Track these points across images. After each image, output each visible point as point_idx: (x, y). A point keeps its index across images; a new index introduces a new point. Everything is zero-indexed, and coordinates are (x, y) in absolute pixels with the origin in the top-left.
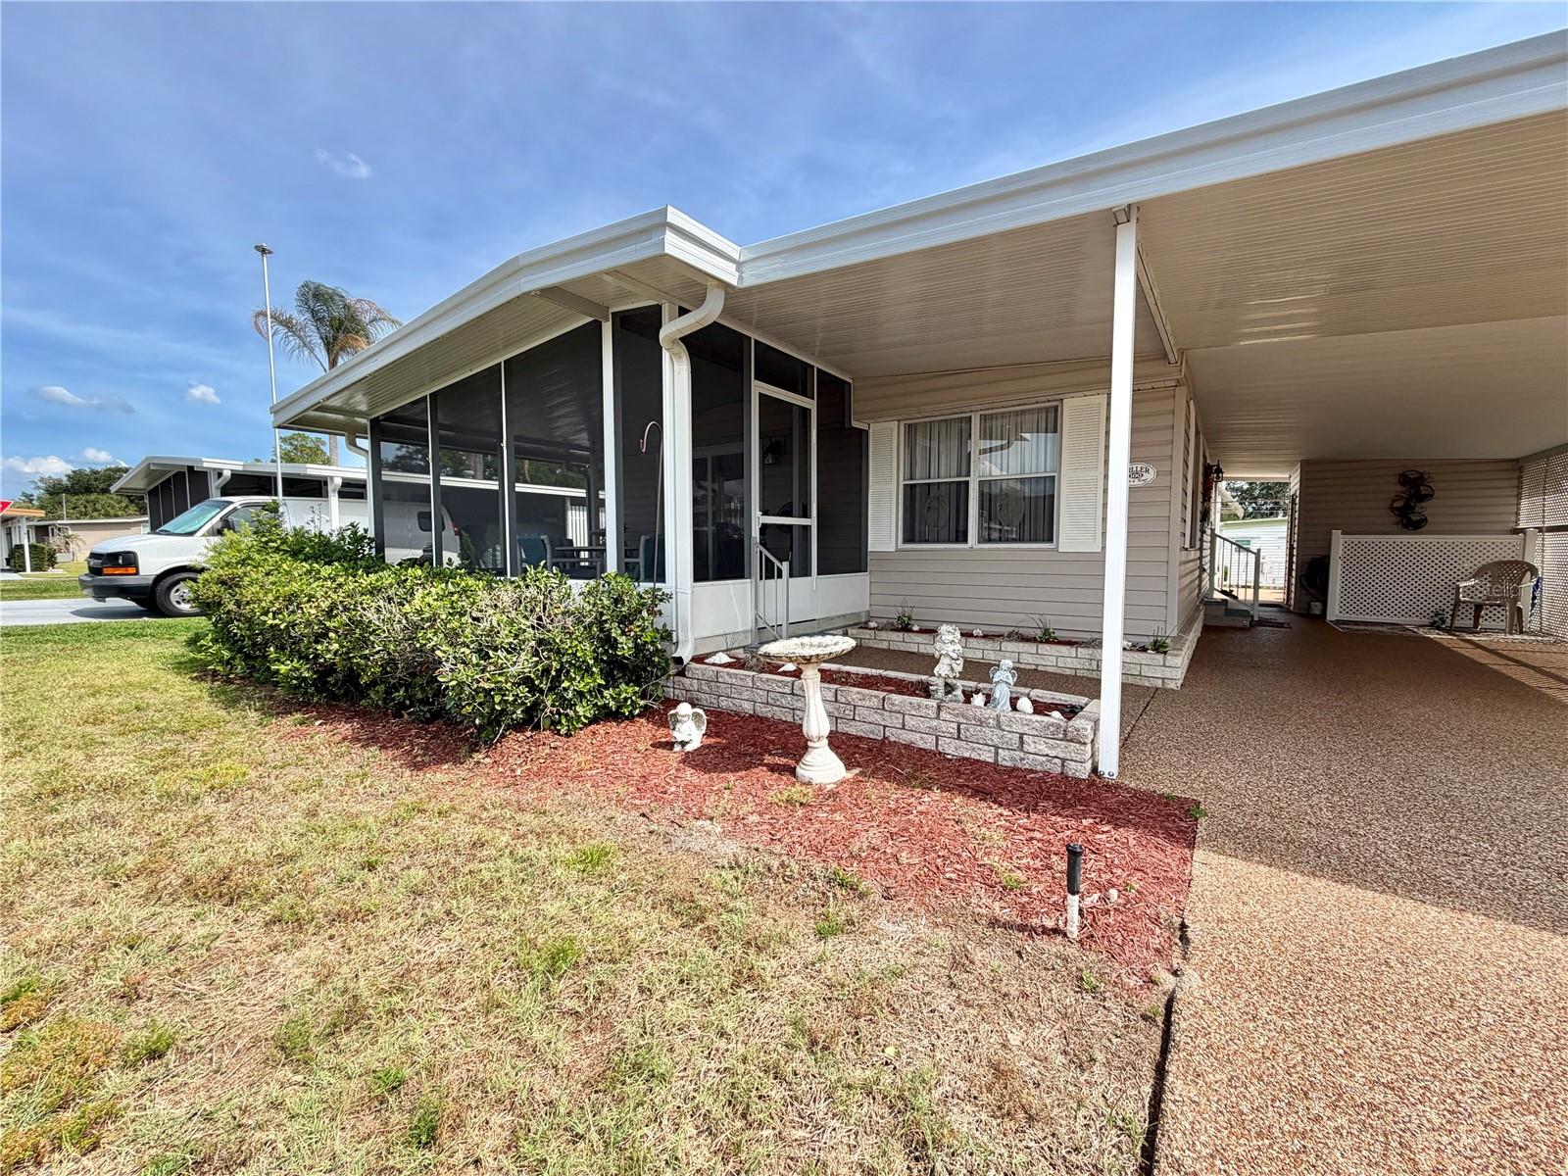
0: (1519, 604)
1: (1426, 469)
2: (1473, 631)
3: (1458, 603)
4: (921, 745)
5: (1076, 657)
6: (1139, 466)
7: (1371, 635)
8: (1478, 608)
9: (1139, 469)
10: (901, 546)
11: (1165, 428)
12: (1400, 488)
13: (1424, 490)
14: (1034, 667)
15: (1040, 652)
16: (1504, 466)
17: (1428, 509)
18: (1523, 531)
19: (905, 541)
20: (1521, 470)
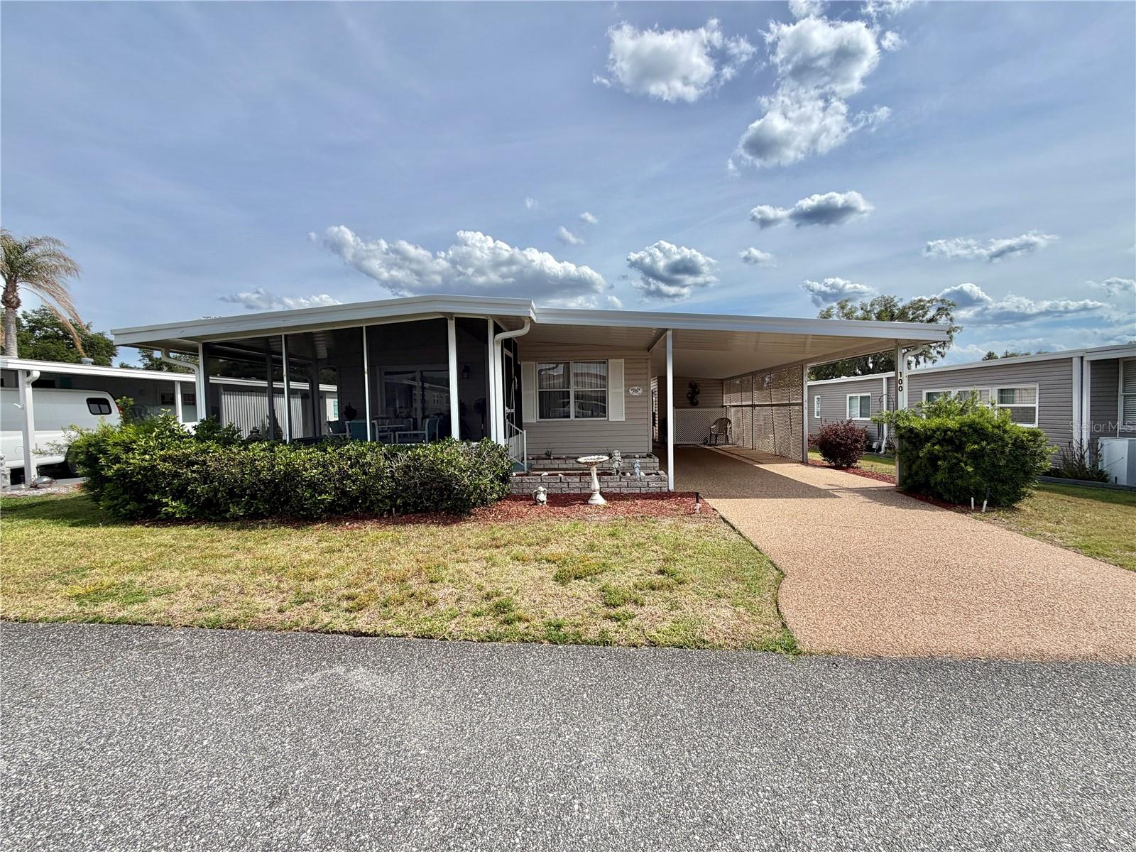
0: (727, 434)
1: (699, 382)
2: (715, 445)
3: (710, 434)
4: (615, 492)
7: (691, 448)
8: (717, 435)
9: (637, 389)
10: (539, 420)
11: (645, 374)
12: (690, 389)
13: (696, 390)
16: (718, 381)
17: (699, 398)
18: (725, 406)
19: (540, 417)
20: (722, 383)
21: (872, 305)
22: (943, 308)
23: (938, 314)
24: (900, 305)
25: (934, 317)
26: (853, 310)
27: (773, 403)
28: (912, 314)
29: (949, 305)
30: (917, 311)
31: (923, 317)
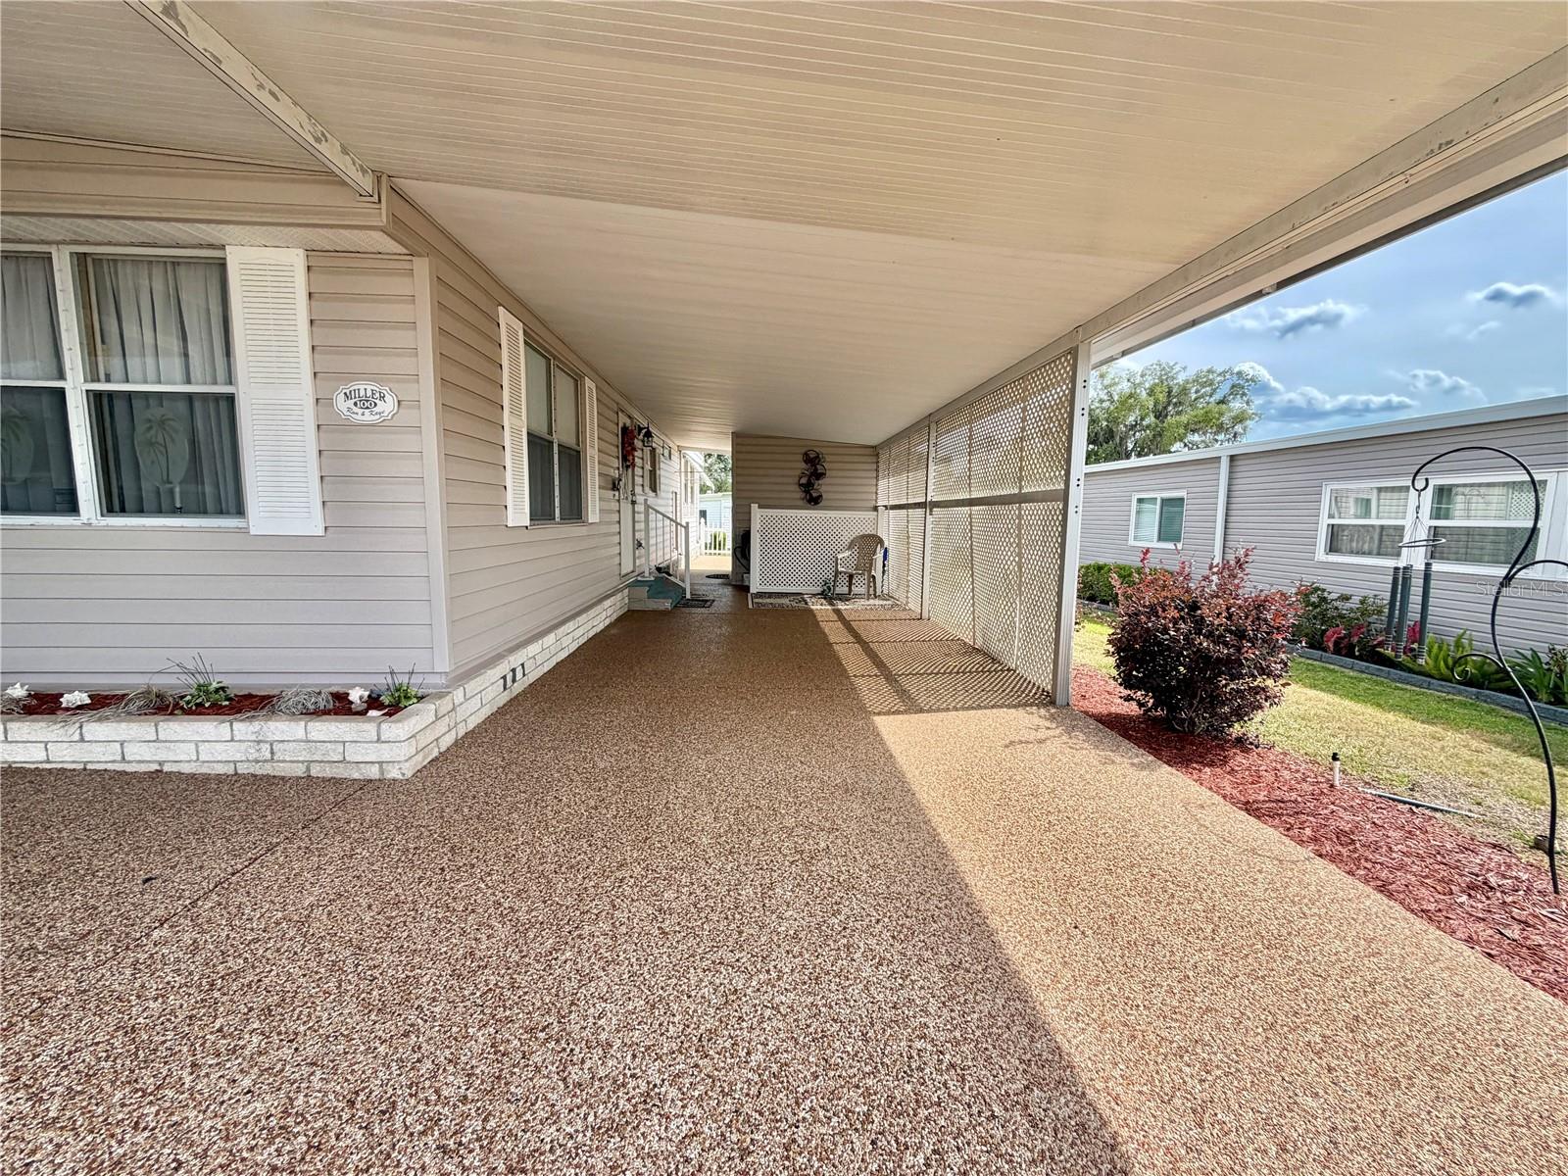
0: (873, 573)
1: (823, 450)
3: (837, 573)
5: (232, 740)
6: (369, 388)
8: (851, 577)
9: (369, 393)
11: (404, 327)
12: (804, 466)
13: (820, 469)
14: (156, 767)
15: (161, 737)
16: (869, 451)
17: (823, 487)
18: (877, 507)
20: (877, 455)
21: (1142, 376)
22: (1239, 384)
23: (1232, 394)
24: (1181, 379)
25: (1225, 397)
26: (1117, 380)
27: (975, 495)
28: (1196, 392)
29: (1247, 381)
30: (1204, 387)
31: (1211, 396)
